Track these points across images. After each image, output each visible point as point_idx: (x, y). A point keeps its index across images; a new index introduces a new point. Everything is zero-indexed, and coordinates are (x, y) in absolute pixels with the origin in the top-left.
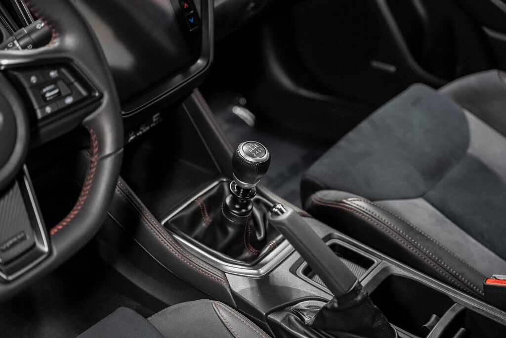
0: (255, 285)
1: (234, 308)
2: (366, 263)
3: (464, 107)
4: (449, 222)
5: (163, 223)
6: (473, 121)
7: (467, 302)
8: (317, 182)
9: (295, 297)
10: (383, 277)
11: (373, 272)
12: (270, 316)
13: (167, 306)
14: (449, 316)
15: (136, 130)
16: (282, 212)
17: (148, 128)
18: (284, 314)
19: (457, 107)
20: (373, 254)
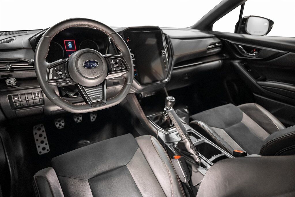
0: (165, 136)
1: (157, 139)
2: (198, 138)
3: (243, 111)
4: (229, 136)
5: (147, 117)
6: (244, 114)
7: (226, 154)
8: (193, 118)
9: (174, 141)
10: (202, 142)
11: (200, 140)
12: (166, 144)
13: (140, 136)
14: (218, 156)
15: (148, 95)
16: (169, 109)
17: (151, 95)
18: (170, 144)
19: (241, 111)
20: (202, 136)
